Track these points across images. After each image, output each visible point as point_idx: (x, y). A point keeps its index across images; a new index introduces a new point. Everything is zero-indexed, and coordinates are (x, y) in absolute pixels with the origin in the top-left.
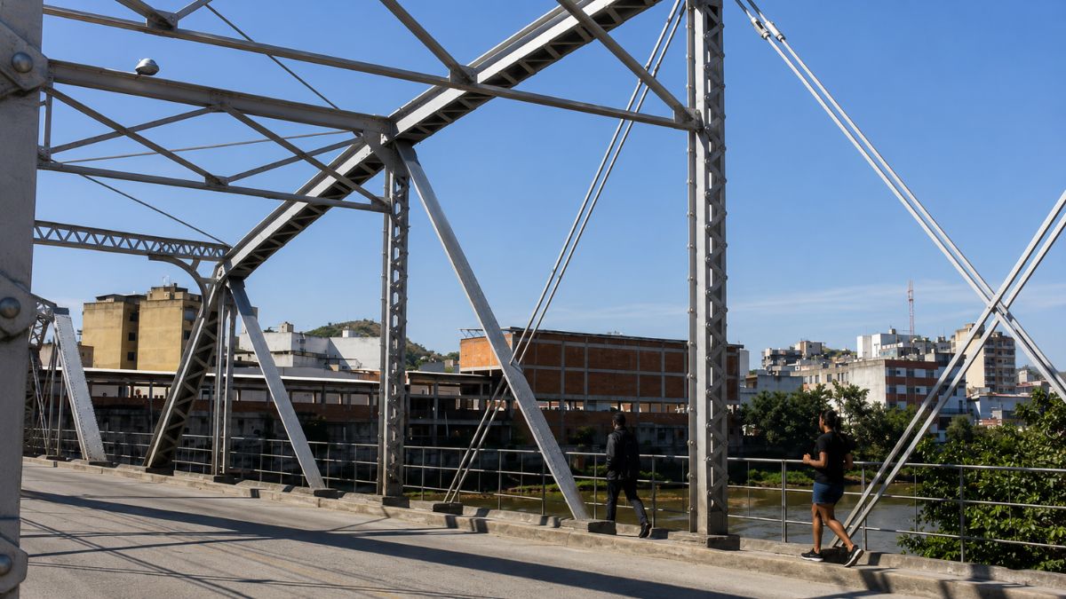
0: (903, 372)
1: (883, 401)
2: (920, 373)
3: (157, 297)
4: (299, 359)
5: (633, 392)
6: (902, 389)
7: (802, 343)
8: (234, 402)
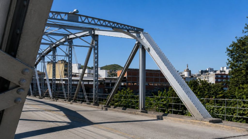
0: (220, 76)
1: (214, 83)
2: (225, 76)
3: (59, 62)
4: (88, 74)
5: (153, 81)
6: (219, 80)
7: (209, 69)
8: (72, 84)
